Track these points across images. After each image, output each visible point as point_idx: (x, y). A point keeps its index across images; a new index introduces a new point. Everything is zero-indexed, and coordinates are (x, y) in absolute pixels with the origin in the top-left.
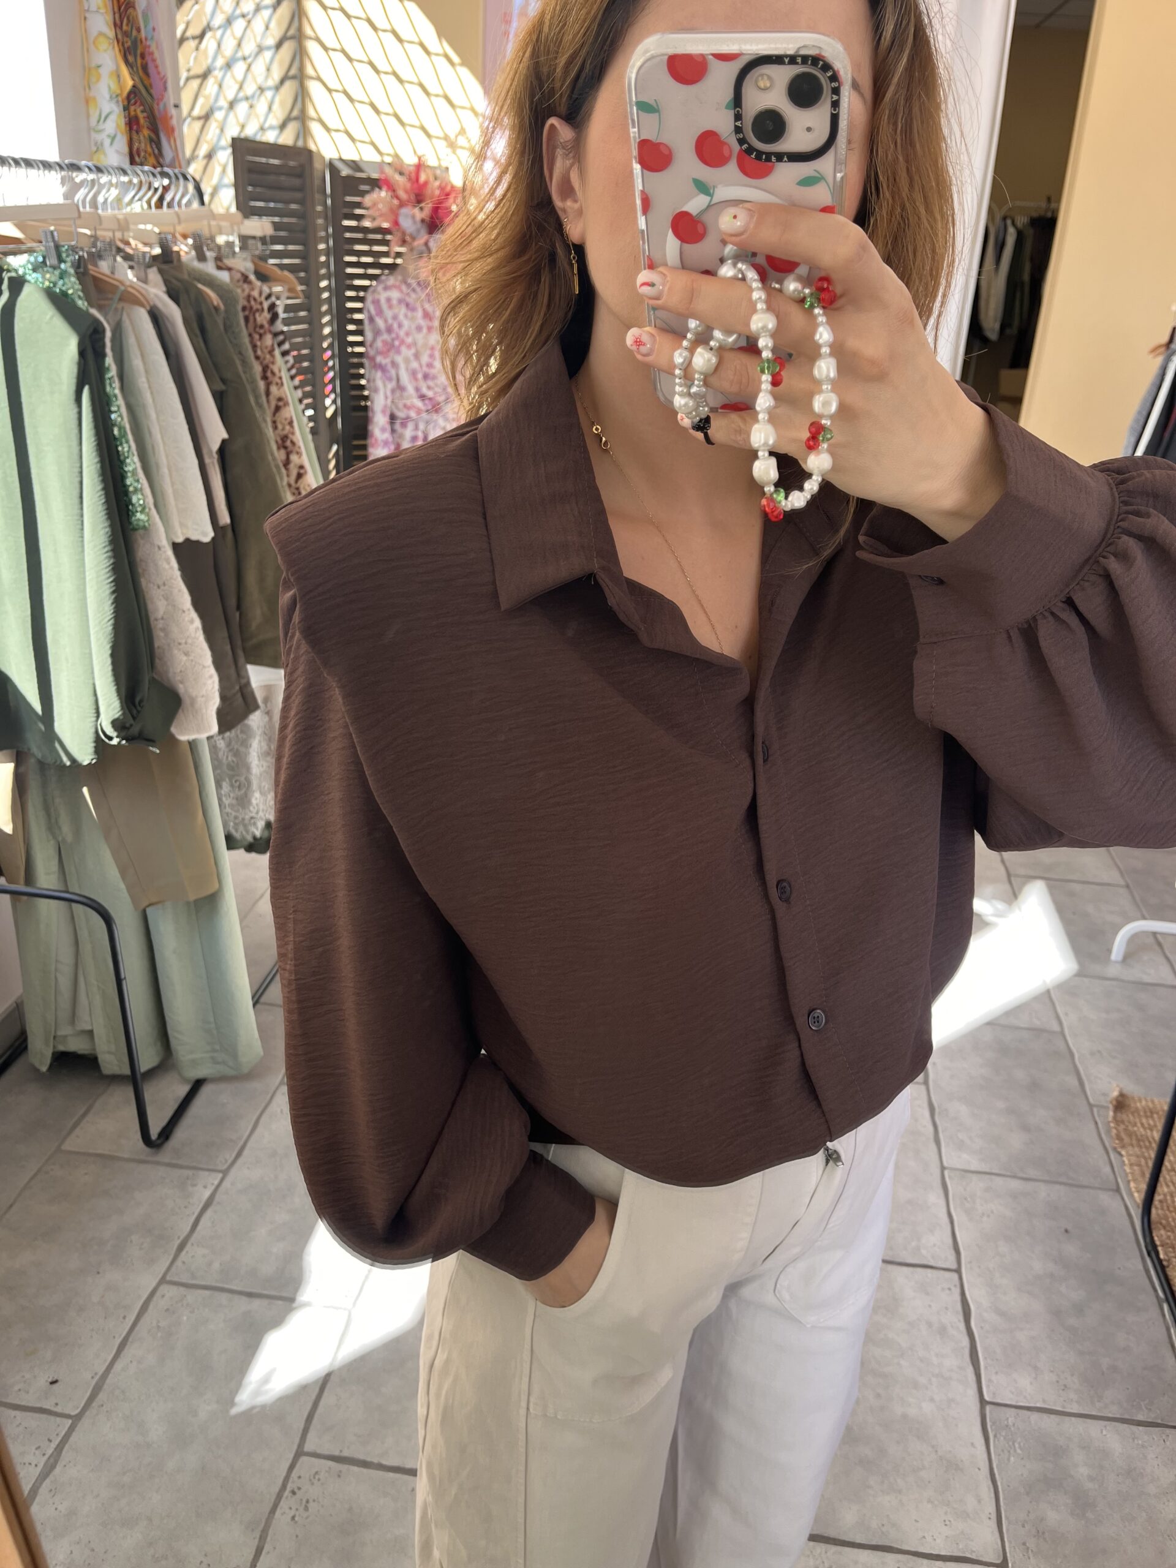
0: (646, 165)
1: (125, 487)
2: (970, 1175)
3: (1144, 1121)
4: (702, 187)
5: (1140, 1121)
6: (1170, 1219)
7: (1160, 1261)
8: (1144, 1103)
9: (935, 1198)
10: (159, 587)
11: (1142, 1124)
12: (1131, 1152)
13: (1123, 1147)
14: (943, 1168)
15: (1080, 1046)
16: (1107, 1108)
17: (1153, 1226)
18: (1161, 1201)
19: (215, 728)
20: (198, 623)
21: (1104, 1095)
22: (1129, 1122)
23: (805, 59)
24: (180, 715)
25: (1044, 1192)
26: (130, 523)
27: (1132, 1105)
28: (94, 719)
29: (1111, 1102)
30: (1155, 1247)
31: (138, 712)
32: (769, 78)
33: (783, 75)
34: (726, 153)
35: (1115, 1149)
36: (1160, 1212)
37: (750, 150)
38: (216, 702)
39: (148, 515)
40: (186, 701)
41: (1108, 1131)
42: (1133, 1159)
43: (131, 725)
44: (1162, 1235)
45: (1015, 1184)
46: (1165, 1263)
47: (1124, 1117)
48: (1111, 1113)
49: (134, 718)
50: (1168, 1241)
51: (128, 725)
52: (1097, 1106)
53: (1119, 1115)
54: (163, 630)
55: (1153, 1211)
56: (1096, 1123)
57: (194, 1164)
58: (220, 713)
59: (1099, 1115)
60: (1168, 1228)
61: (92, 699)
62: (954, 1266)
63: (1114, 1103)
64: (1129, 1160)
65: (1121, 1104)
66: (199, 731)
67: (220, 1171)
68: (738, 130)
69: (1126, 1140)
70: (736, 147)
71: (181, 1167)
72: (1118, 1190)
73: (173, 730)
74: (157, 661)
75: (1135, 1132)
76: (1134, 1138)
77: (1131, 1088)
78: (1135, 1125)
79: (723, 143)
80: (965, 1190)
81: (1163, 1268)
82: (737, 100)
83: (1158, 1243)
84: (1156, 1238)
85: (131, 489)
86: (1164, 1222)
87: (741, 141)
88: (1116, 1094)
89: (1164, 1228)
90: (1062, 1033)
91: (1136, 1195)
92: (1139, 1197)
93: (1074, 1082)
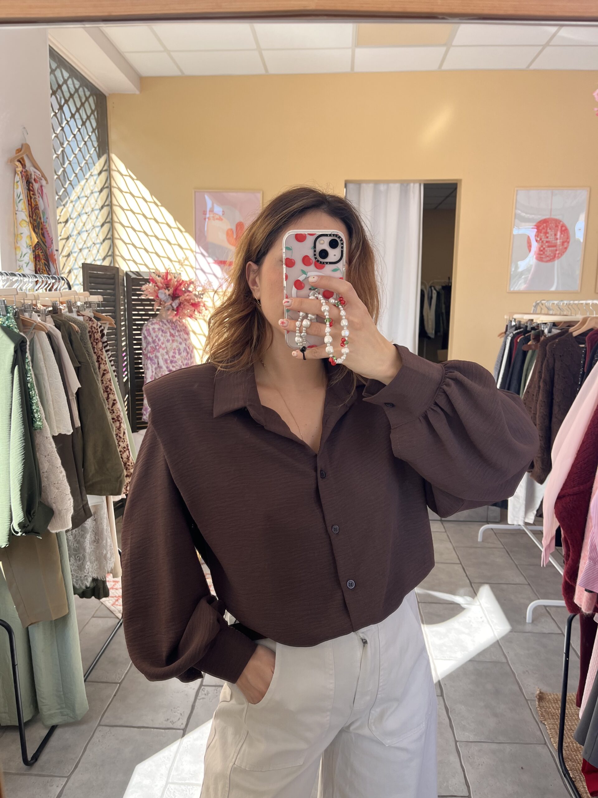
0: (287, 265)
1: (32, 410)
2: (470, 743)
3: (554, 705)
4: (304, 272)
5: (552, 706)
6: (573, 756)
7: (571, 778)
8: (552, 696)
9: (454, 758)
10: (45, 457)
11: (553, 707)
12: (549, 723)
13: (545, 720)
14: (456, 742)
15: (517, 669)
16: (535, 700)
17: (565, 761)
18: (567, 746)
19: (70, 526)
20: (64, 473)
21: (533, 694)
22: (547, 707)
23: (334, 235)
24: (53, 520)
25: (508, 748)
26: (33, 427)
27: (547, 697)
28: (9, 523)
29: (536, 697)
30: (567, 771)
31: (32, 518)
32: (324, 241)
33: (327, 240)
34: (311, 262)
35: (541, 721)
36: (568, 752)
37: (318, 261)
38: (71, 512)
39: (42, 422)
40: (56, 512)
41: (537, 713)
42: (551, 726)
43: (28, 525)
44: (570, 765)
45: (494, 746)
46: (573, 779)
47: (544, 704)
48: (537, 703)
49: (30, 522)
50: (573, 767)
51: (26, 525)
52: (529, 700)
53: (541, 703)
54: (47, 477)
55: (564, 752)
56: (531, 709)
57: (51, 774)
58: (73, 518)
59: (531, 705)
60: (572, 761)
61: (9, 513)
62: (468, 795)
63: (538, 697)
64: (549, 727)
65: (541, 697)
66: (62, 528)
67: (65, 777)
68: (315, 255)
69: (547, 717)
70: (314, 260)
71: (44, 776)
72: (545, 744)
73: (49, 528)
74: (42, 493)
75: (550, 712)
76: (550, 715)
77: (545, 689)
78: (550, 708)
79: (310, 259)
80: (469, 752)
81: (573, 782)
82: (315, 247)
83: (568, 769)
84: (567, 767)
85: (35, 411)
86: (570, 757)
87: (316, 258)
88: (538, 692)
89: (571, 760)
90: (508, 662)
91: (555, 745)
92: (556, 746)
93: (516, 688)
